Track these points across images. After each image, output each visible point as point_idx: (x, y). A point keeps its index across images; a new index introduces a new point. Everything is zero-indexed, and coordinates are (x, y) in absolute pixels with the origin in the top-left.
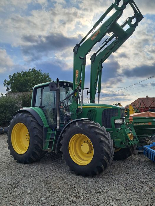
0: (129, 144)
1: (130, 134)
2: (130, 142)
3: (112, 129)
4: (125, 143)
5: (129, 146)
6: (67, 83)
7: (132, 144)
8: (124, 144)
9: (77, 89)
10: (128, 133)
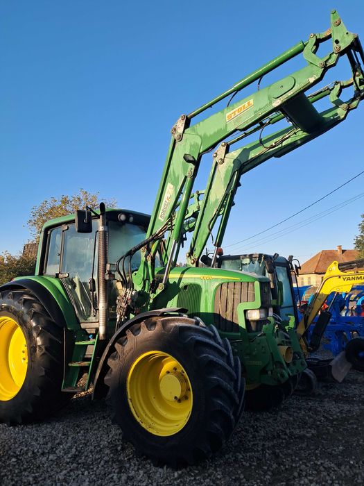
0: (282, 376)
1: (285, 348)
2: (285, 369)
3: (240, 334)
4: (272, 371)
5: (283, 381)
6: (127, 214)
7: (289, 374)
8: (269, 372)
9: (159, 233)
10: (279, 345)
